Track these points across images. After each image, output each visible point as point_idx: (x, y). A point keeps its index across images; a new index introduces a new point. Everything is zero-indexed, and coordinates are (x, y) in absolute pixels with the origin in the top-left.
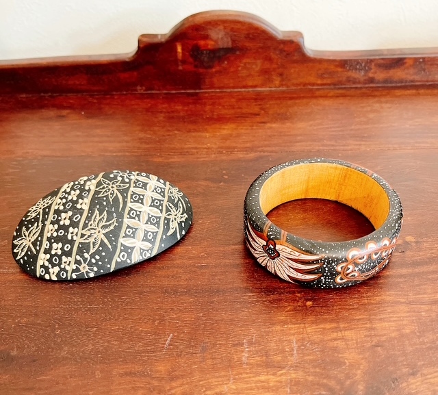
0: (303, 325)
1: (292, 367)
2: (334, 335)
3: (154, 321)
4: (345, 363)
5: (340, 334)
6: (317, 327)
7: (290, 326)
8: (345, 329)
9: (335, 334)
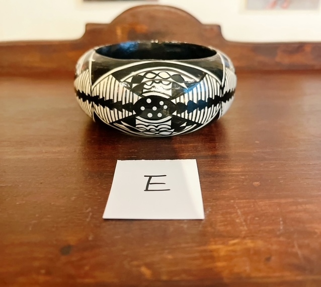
0: (253, 200)
1: (248, 236)
2: (294, 208)
4: (315, 233)
5: (300, 207)
7: (237, 201)
8: (306, 203)
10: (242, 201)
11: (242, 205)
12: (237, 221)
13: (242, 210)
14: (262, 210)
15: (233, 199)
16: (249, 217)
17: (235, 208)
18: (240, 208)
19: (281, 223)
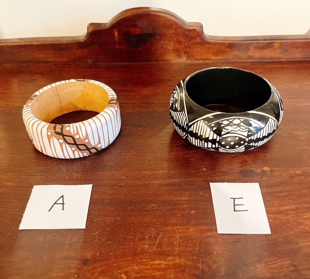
0: (187, 227)
1: (178, 255)
6: (196, 228)
9: (209, 233)
10: (181, 227)
11: (180, 231)
12: (175, 243)
13: (179, 235)
14: (190, 235)
15: (177, 225)
16: (182, 241)
17: (176, 233)
18: (179, 233)
19: (198, 245)
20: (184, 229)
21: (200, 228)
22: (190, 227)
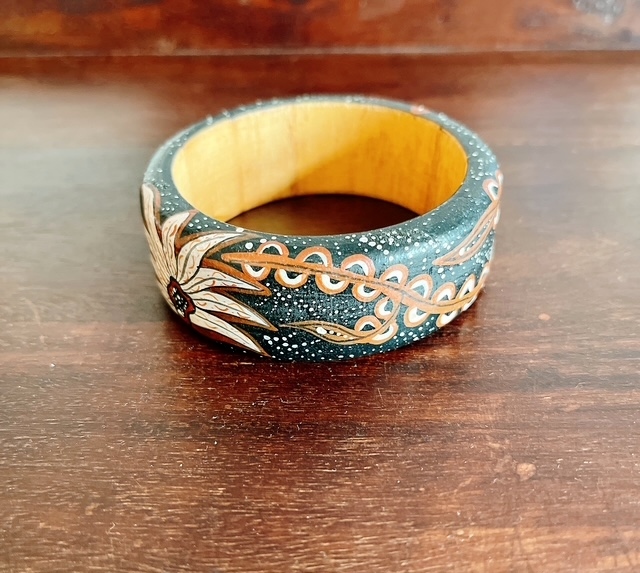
3: (84, 503)
6: (551, 537)
9: (610, 559)
20: (499, 538)
21: (568, 535)
22: (522, 533)
